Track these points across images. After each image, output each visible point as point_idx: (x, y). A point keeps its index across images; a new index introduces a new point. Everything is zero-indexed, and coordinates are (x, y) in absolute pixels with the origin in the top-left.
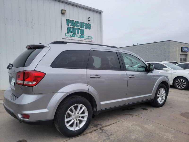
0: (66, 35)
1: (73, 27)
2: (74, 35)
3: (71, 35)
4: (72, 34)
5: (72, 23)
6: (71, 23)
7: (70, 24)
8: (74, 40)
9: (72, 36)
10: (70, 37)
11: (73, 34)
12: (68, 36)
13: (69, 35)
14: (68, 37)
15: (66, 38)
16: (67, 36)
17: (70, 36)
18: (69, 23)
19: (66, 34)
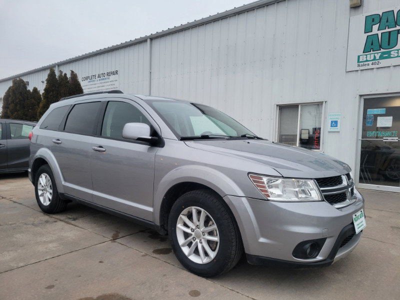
0: (361, 60)
1: (387, 30)
2: (389, 53)
3: (375, 57)
4: (382, 50)
5: (384, 21)
6: (380, 22)
7: (376, 27)
8: (389, 67)
9: (381, 58)
10: (370, 63)
11: (383, 53)
12: (367, 61)
13: (370, 56)
14: (365, 65)
15: (358, 69)
16: (361, 64)
17: (375, 59)
18: (373, 23)
19: (359, 57)
